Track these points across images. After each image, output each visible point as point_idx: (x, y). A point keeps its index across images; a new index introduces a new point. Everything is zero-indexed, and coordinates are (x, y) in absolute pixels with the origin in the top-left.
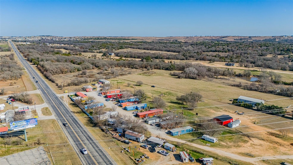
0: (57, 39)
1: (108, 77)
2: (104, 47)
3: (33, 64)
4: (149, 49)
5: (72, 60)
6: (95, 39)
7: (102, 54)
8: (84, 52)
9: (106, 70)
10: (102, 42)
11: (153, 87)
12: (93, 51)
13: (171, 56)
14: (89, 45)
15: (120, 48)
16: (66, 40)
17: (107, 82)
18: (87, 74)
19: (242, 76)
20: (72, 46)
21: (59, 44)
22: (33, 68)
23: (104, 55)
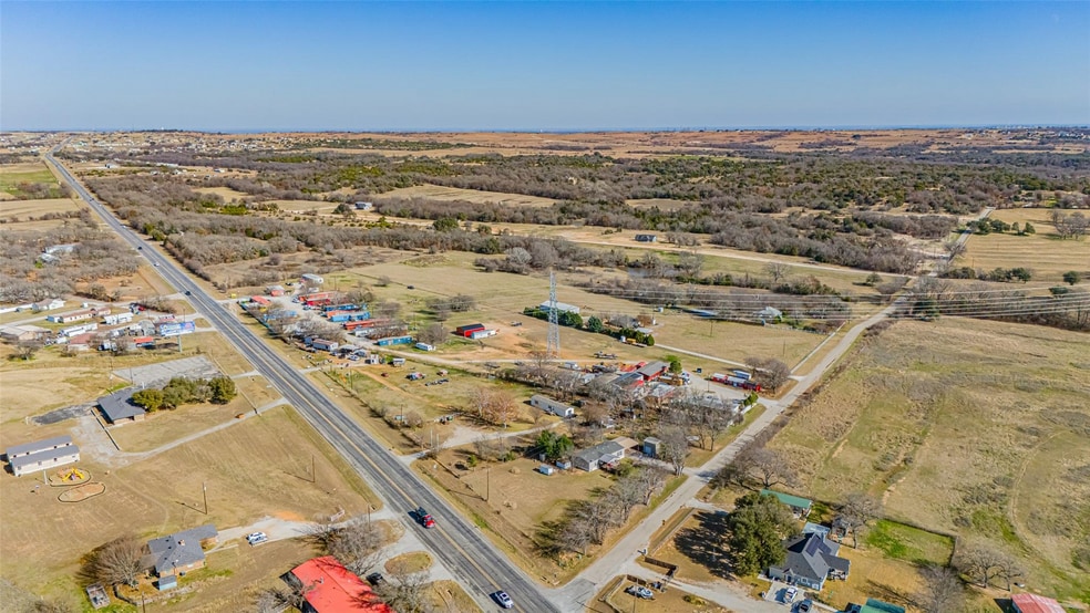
0: (204, 146)
4: (484, 187)
5: (249, 227)
6: (333, 144)
7: (335, 206)
8: (287, 198)
9: (329, 254)
10: (354, 156)
14: (306, 171)
15: (397, 186)
16: (233, 148)
17: (317, 279)
18: (282, 263)
19: (639, 267)
20: (254, 174)
23: (341, 209)
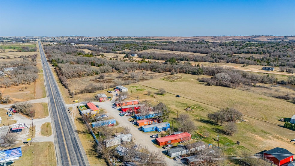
0: (83, 39)
1: (127, 82)
2: (127, 47)
3: (53, 66)
4: (174, 49)
5: (92, 61)
6: (120, 39)
7: (125, 55)
8: (107, 52)
9: (126, 74)
10: (126, 42)
11: (178, 96)
12: (116, 51)
13: (198, 58)
14: (113, 45)
15: (144, 49)
16: (91, 40)
17: (125, 89)
18: (106, 78)
19: (285, 84)
20: (96, 46)
21: (84, 44)
22: (51, 70)
23: (127, 56)
